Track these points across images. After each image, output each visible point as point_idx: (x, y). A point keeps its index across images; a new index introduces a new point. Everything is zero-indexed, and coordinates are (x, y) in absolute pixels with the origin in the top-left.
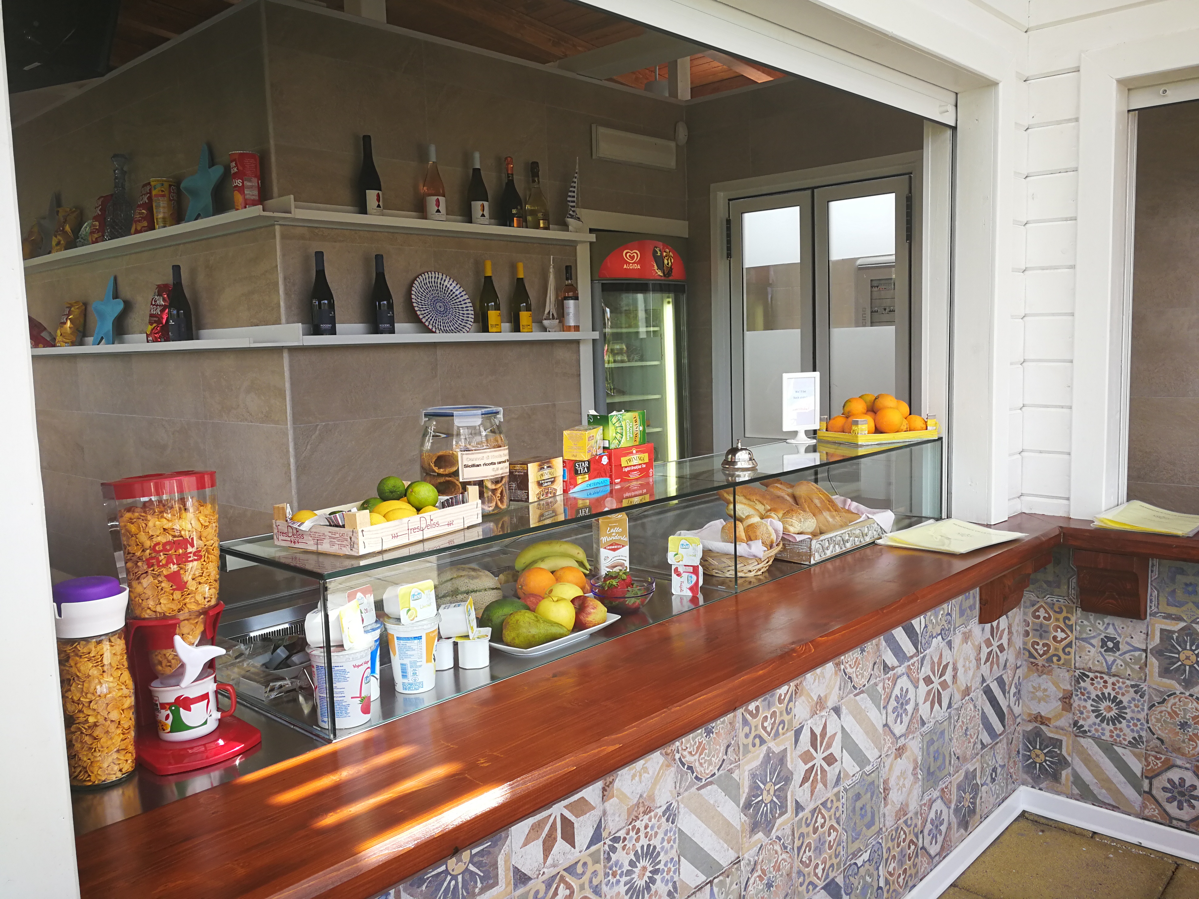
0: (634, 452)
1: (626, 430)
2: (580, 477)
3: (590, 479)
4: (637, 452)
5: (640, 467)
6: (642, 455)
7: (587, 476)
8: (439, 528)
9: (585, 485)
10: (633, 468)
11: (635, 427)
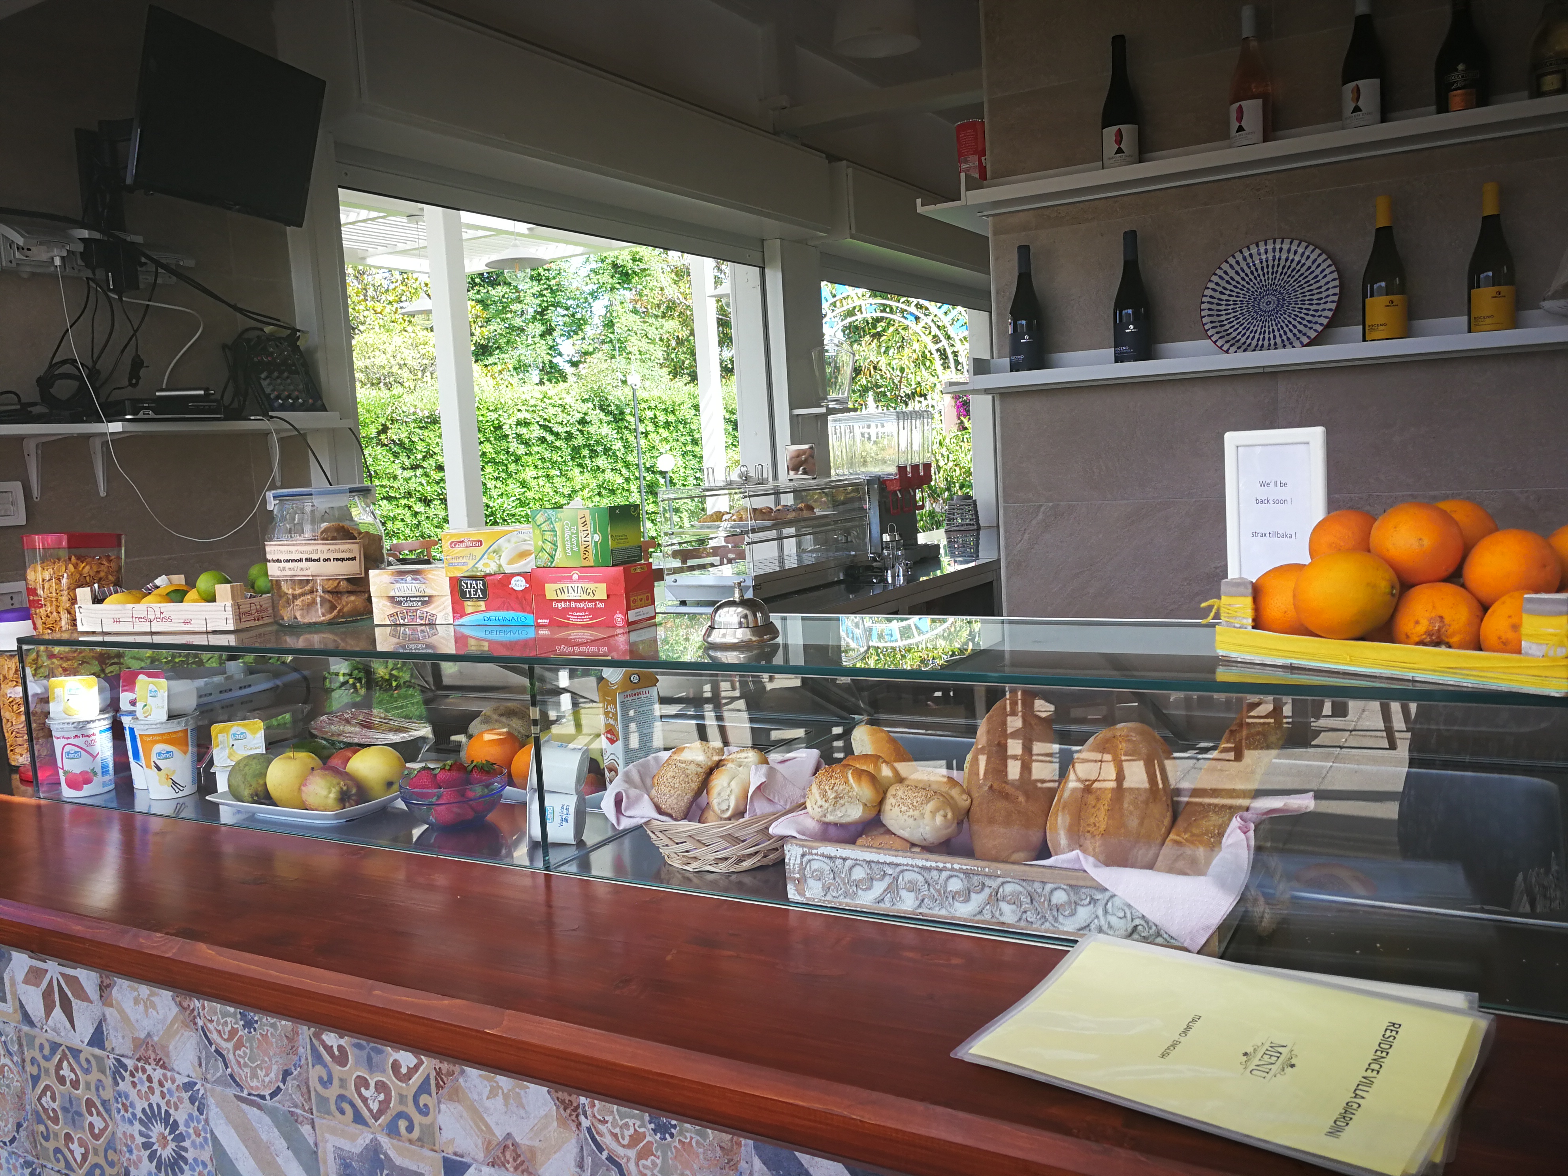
0: (575, 577)
1: (563, 538)
2: (469, 603)
3: (488, 609)
4: (580, 578)
5: (591, 605)
6: (591, 586)
7: (482, 603)
8: (172, 624)
9: (481, 616)
10: (573, 605)
11: (582, 535)
